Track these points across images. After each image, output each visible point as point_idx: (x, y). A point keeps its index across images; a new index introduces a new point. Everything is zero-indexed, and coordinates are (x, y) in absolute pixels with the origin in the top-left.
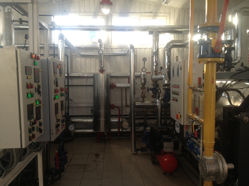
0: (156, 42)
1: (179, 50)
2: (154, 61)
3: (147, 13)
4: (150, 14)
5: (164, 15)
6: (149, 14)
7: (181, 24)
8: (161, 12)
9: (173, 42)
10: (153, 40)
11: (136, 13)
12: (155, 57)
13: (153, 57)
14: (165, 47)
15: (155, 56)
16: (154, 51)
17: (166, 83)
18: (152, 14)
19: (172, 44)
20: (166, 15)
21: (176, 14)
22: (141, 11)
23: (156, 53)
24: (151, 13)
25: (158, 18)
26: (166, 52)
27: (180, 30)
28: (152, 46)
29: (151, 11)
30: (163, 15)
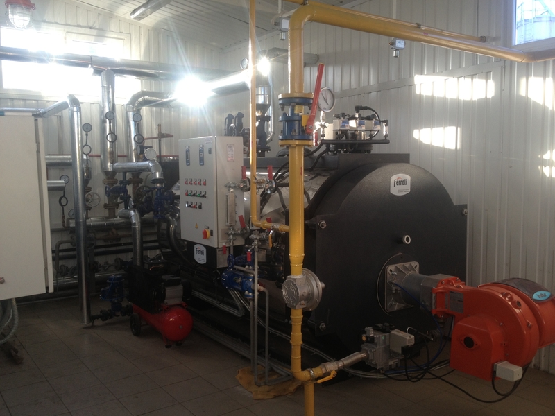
0: (108, 92)
1: (151, 112)
2: (108, 133)
3: (84, 29)
4: (89, 29)
5: (119, 37)
6: (88, 31)
7: (152, 60)
8: (112, 29)
9: (143, 94)
10: (103, 86)
11: (57, 23)
12: (110, 123)
13: (104, 122)
14: (128, 104)
15: (108, 121)
16: (107, 110)
17: (158, 177)
18: (94, 32)
19: (141, 99)
20: (123, 37)
21: (142, 37)
22: (69, 23)
23: (111, 115)
24: (91, 28)
25: (107, 41)
26: (131, 115)
27: (153, 72)
28: (100, 99)
29: (91, 24)
30: (116, 36)
